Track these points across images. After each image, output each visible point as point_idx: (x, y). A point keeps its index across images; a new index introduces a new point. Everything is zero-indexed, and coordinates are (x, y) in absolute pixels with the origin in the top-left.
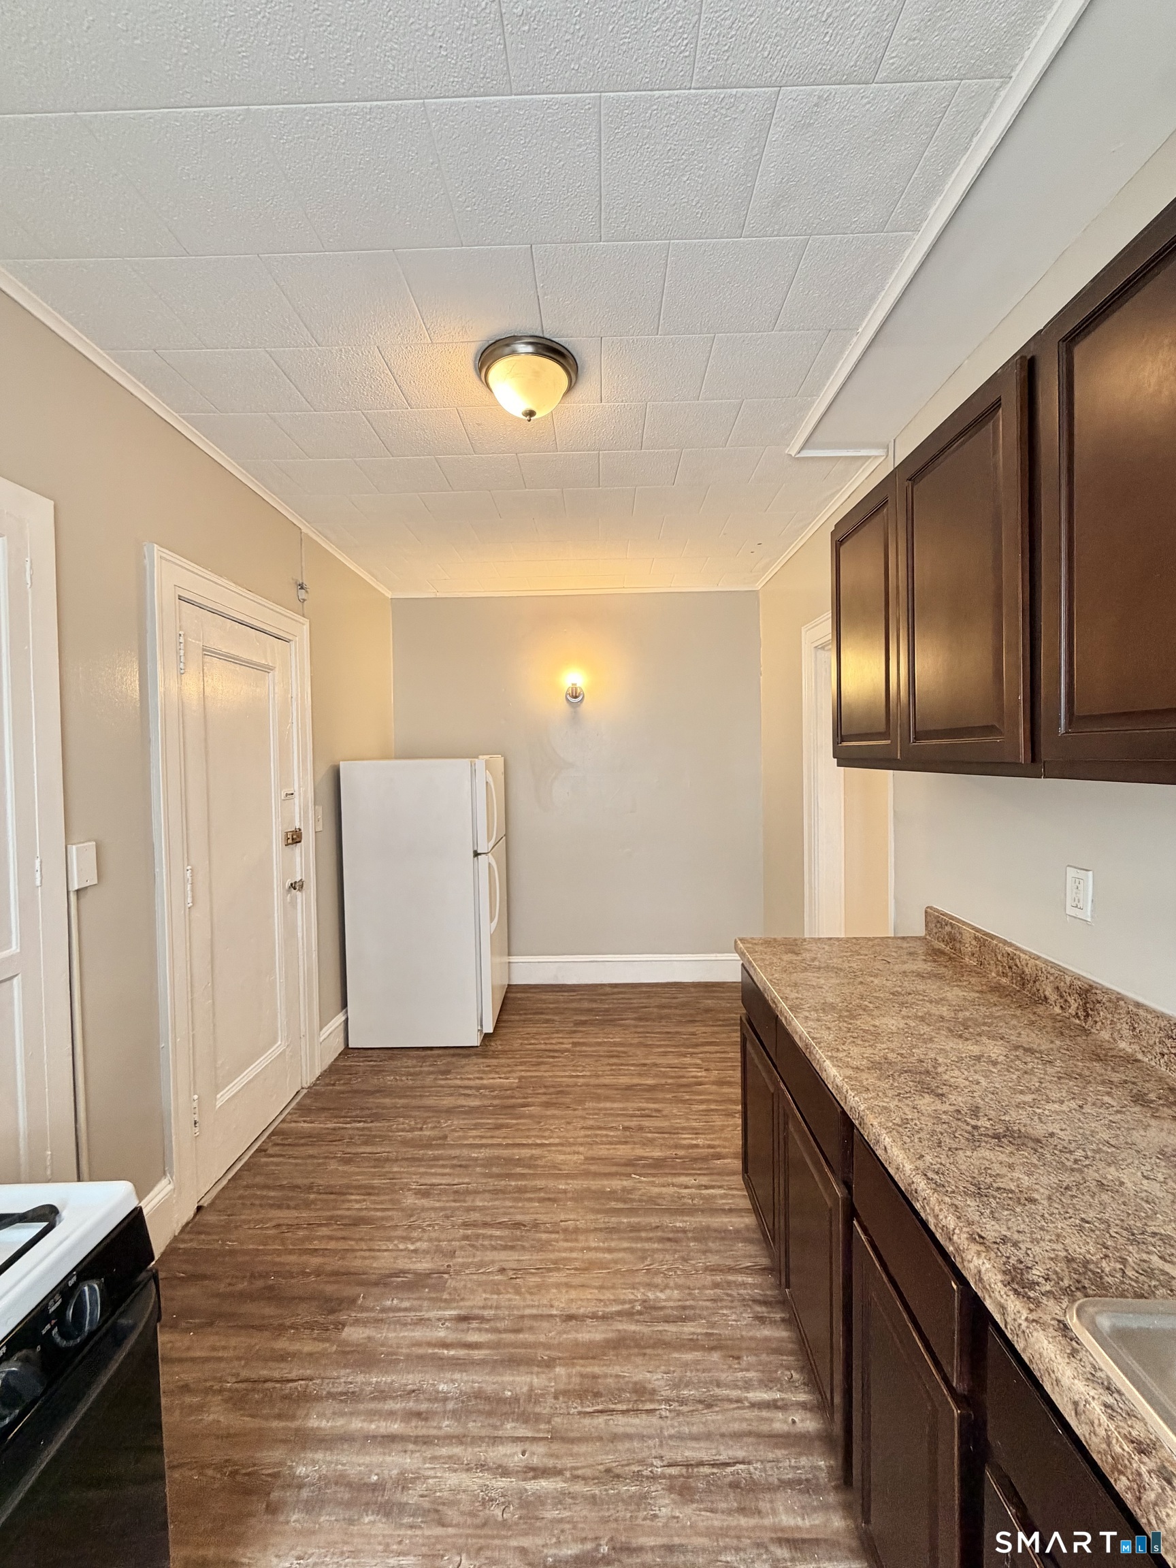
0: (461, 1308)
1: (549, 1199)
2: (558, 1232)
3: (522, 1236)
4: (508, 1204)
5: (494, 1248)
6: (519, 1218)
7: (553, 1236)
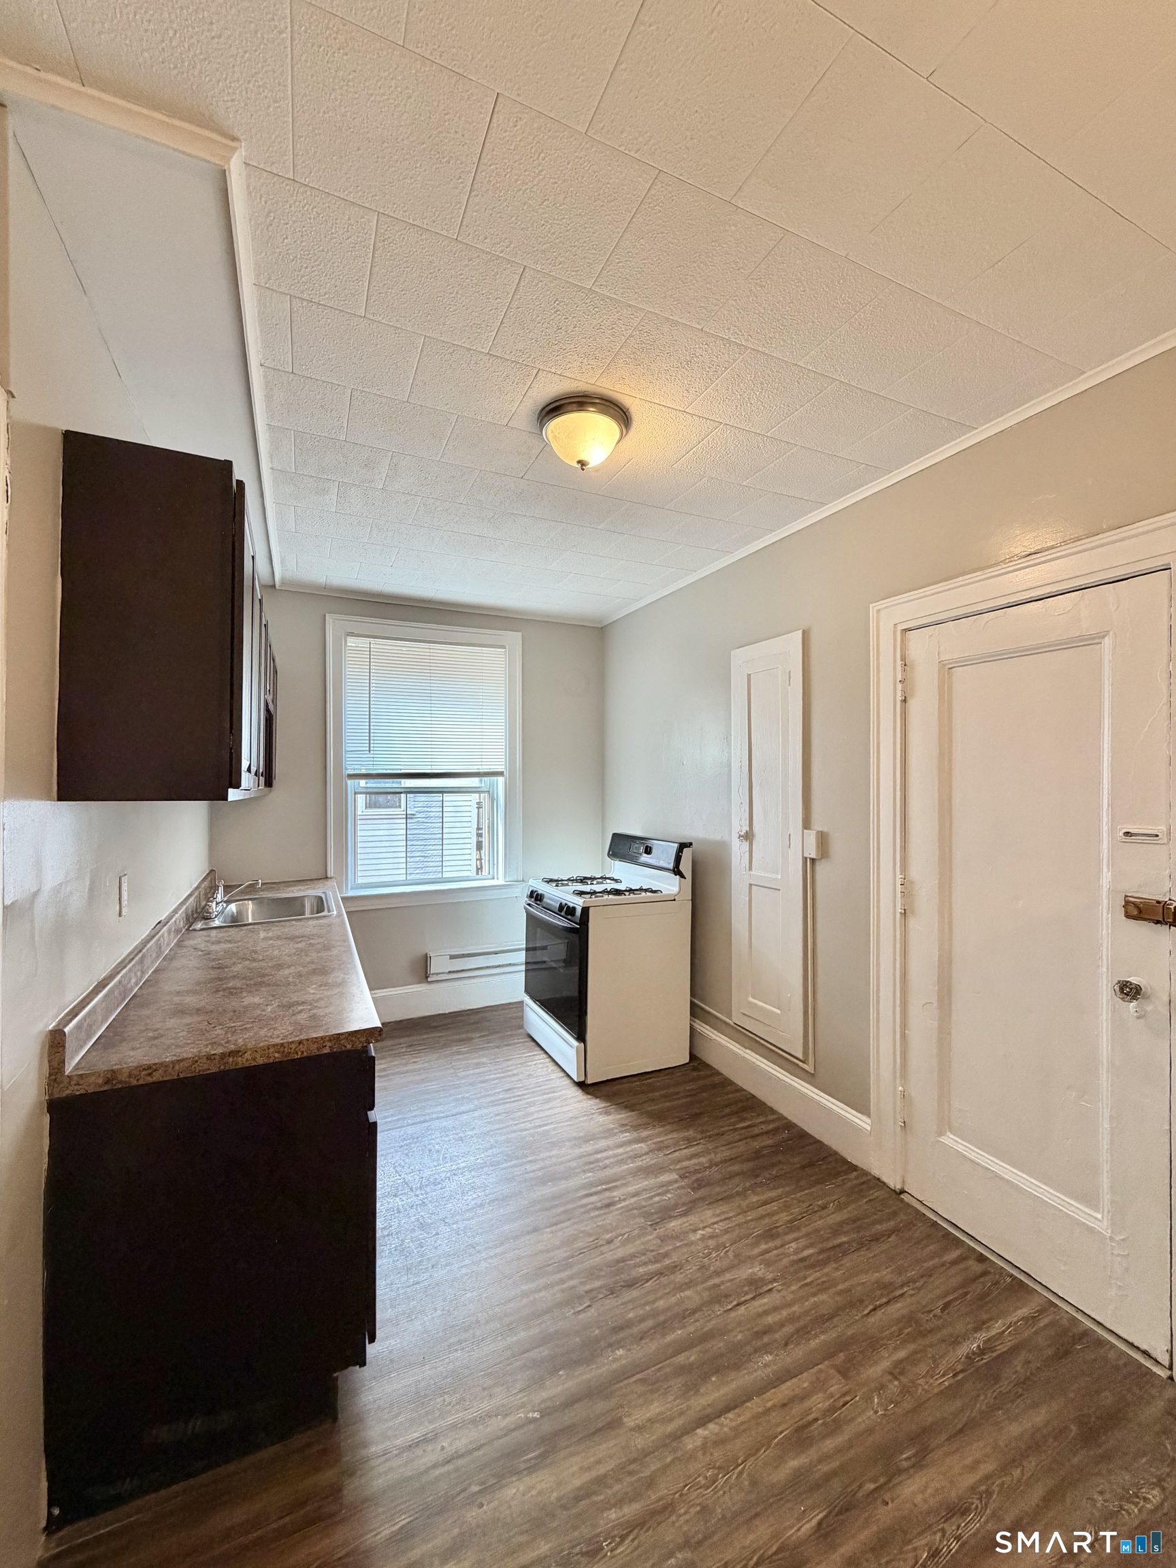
0: (617, 1210)
1: (621, 1328)
2: (587, 1292)
3: (617, 1275)
4: (661, 1304)
5: (633, 1256)
6: (635, 1293)
7: (588, 1287)
